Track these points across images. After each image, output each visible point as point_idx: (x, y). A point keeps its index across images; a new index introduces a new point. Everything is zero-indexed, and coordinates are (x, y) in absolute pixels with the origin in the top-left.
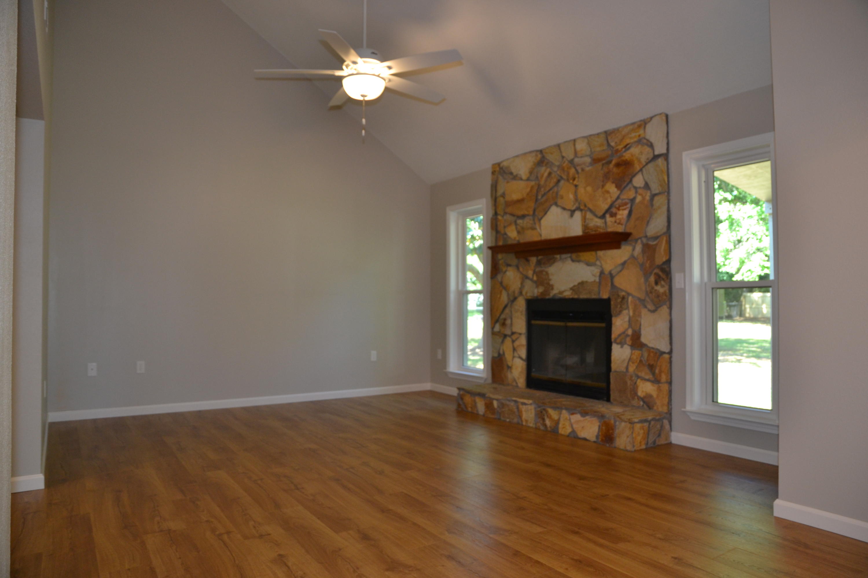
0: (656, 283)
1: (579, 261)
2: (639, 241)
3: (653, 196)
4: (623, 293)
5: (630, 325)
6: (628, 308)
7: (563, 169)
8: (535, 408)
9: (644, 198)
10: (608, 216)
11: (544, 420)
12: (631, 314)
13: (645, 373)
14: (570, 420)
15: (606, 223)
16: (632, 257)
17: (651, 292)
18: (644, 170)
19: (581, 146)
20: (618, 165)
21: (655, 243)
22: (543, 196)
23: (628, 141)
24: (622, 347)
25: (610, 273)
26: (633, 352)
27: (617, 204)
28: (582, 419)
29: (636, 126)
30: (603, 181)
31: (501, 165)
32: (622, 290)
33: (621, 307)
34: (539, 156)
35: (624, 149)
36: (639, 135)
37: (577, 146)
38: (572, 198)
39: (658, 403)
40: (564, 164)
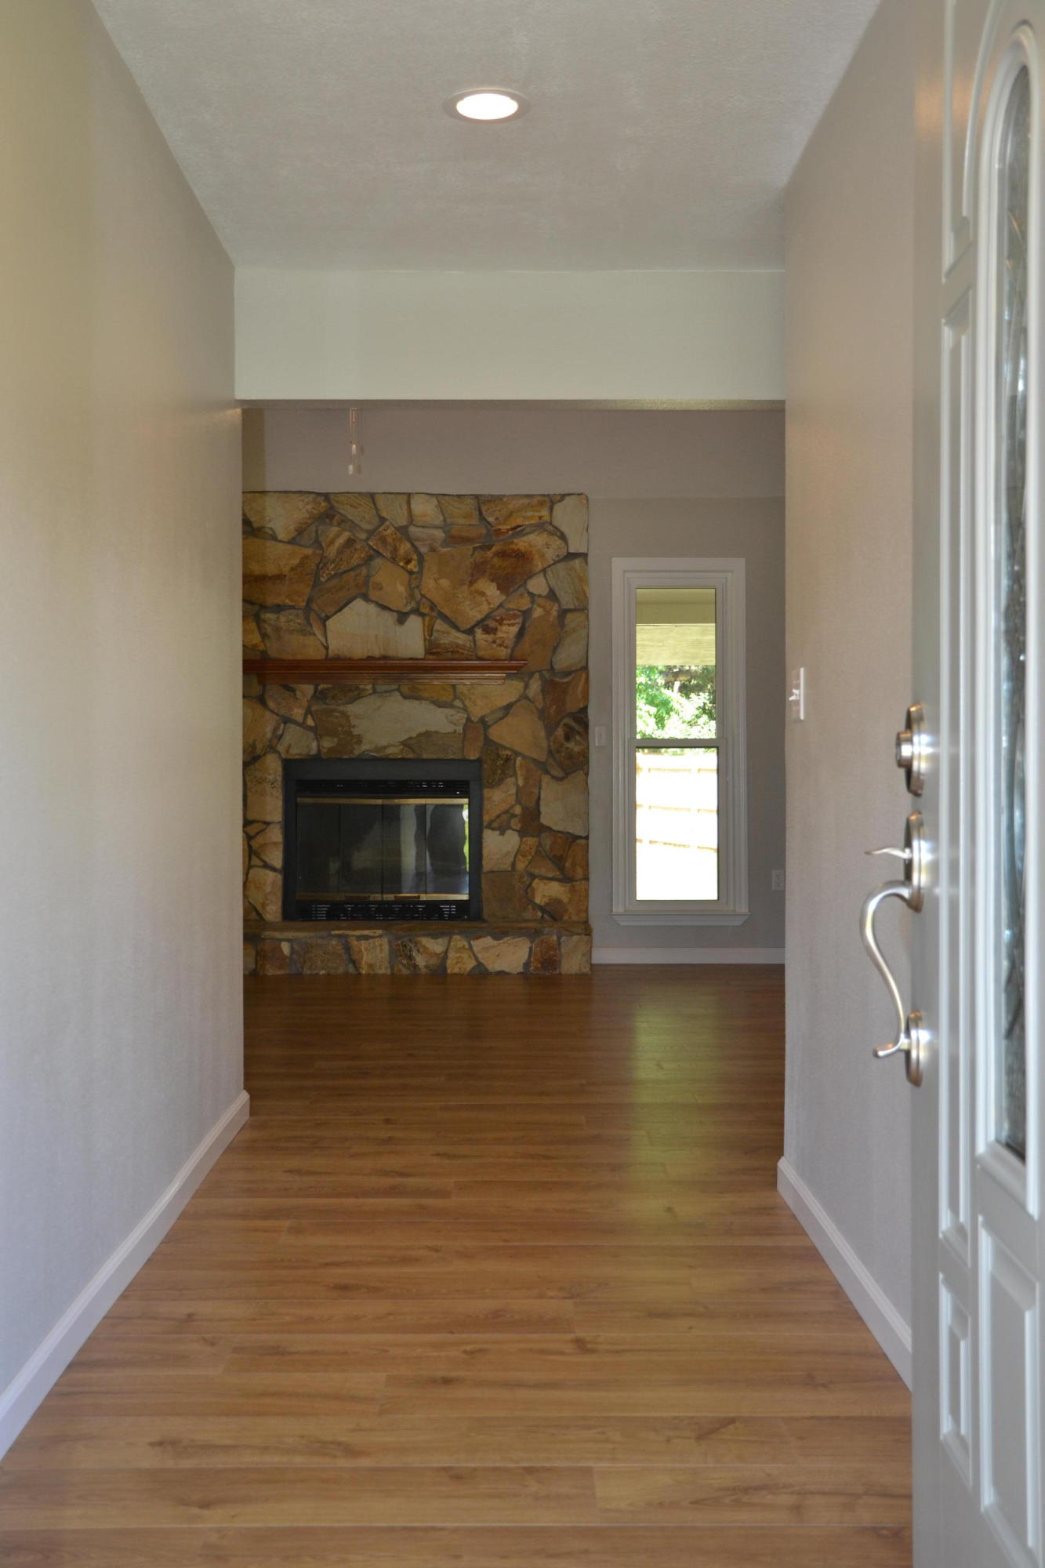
0: (568, 738)
1: (416, 697)
2: (537, 676)
3: (563, 613)
4: (509, 753)
5: (518, 801)
6: (515, 775)
7: (383, 540)
8: (390, 942)
9: (548, 613)
10: (479, 632)
11: (410, 958)
12: (521, 783)
13: (546, 869)
14: (471, 947)
15: (474, 641)
16: (524, 697)
17: (558, 751)
18: (549, 572)
19: (424, 509)
20: (502, 554)
21: (566, 680)
22: (331, 578)
23: (519, 521)
24: (502, 834)
25: (482, 720)
26: (524, 839)
27: (498, 614)
28: (496, 942)
29: (535, 501)
30: (472, 575)
32: (506, 748)
33: (503, 772)
34: (323, 504)
35: (510, 532)
36: (540, 518)
37: (413, 506)
38: (404, 592)
39: (571, 909)
40: (385, 530)
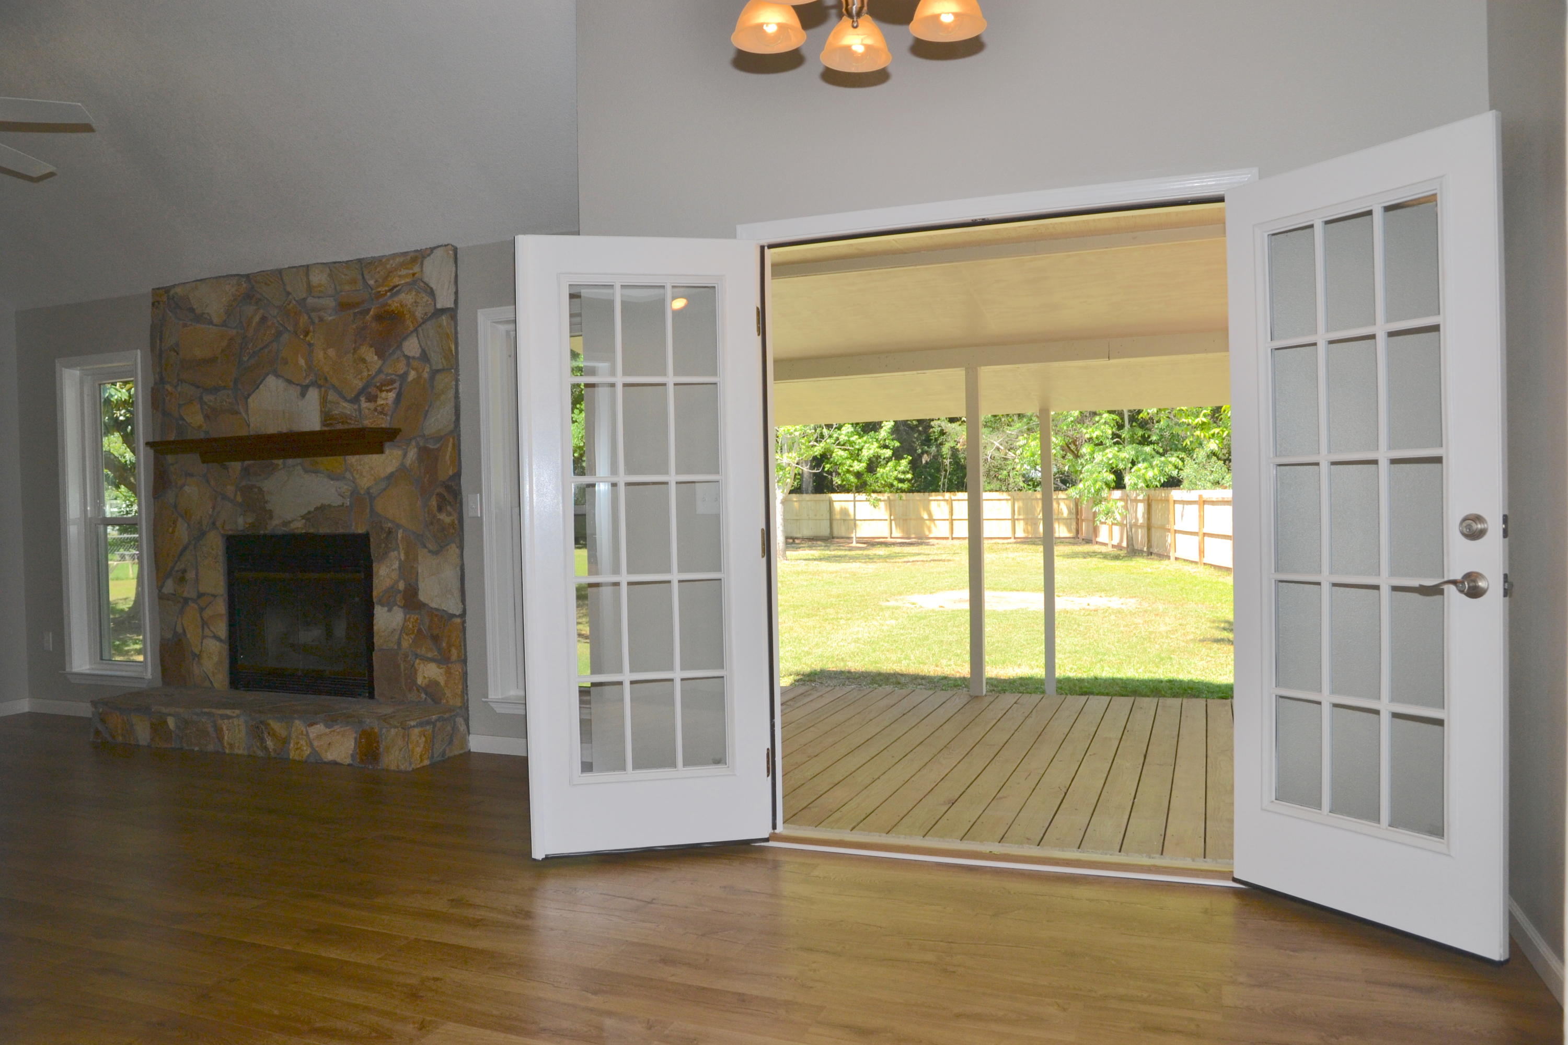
0: (440, 509)
1: (316, 472)
2: (413, 443)
3: (434, 373)
4: (390, 525)
5: (401, 576)
6: (397, 548)
7: (287, 314)
8: (246, 723)
9: (419, 376)
10: (363, 399)
11: (262, 740)
12: (403, 557)
13: (427, 649)
14: (307, 735)
15: (360, 410)
16: (403, 467)
17: (432, 523)
18: (420, 329)
19: (319, 279)
20: (379, 318)
21: (438, 446)
22: (251, 356)
23: (396, 281)
24: (390, 610)
25: (369, 493)
26: (408, 616)
27: (378, 381)
28: (328, 730)
29: (409, 257)
30: (355, 343)
31: (172, 292)
32: (388, 520)
33: (386, 546)
34: (244, 285)
35: (389, 294)
36: (414, 275)
37: (311, 277)
38: (304, 364)
39: (448, 694)
40: (289, 304)
